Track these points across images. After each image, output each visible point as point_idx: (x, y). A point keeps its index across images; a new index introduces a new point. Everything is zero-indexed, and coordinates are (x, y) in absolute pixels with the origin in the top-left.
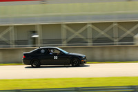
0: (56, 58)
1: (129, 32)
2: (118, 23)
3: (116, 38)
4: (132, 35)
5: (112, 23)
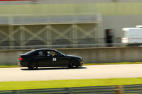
0: (55, 59)
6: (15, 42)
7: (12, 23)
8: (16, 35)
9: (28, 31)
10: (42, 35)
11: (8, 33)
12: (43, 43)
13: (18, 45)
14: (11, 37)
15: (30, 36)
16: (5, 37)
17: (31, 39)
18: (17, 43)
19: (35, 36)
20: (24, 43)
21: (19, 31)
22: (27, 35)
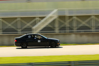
0: (39, 41)
1: (28, 25)
2: (21, 18)
3: (19, 29)
4: (31, 26)
5: (17, 18)
6: (69, 27)
7: (67, 14)
8: (71, 23)
9: (79, 20)
10: (89, 23)
11: (65, 21)
12: (89, 29)
13: (72, 29)
14: (67, 24)
15: (80, 23)
16: (63, 24)
17: (81, 25)
18: (71, 28)
19: (84, 23)
20: (76, 28)
21: (73, 20)
22: (78, 23)
